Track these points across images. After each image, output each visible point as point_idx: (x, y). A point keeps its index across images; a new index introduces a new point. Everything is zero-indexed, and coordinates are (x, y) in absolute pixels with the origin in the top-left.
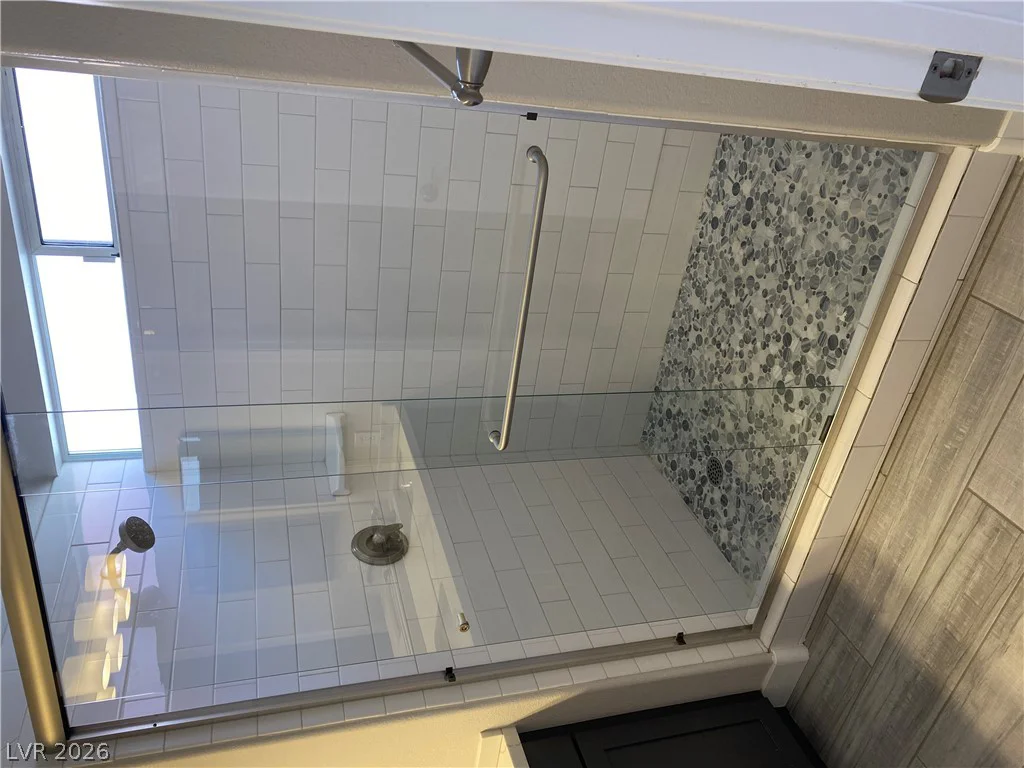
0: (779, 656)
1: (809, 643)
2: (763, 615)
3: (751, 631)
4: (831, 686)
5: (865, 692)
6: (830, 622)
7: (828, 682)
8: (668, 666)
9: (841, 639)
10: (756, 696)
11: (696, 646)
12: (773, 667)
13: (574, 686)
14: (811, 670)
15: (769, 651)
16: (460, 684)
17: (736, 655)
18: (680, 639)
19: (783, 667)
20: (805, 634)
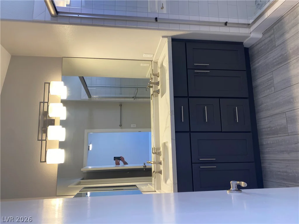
0: (252, 35)
1: (264, 34)
2: (254, 22)
3: (249, 25)
4: (263, 47)
5: (270, 52)
6: (273, 30)
7: (262, 46)
8: (219, 31)
9: (272, 36)
10: (241, 44)
11: (229, 27)
12: (250, 38)
13: (190, 31)
14: (260, 41)
15: (251, 33)
16: (159, 23)
17: (240, 32)
18: (226, 24)
19: (252, 38)
20: (264, 30)
